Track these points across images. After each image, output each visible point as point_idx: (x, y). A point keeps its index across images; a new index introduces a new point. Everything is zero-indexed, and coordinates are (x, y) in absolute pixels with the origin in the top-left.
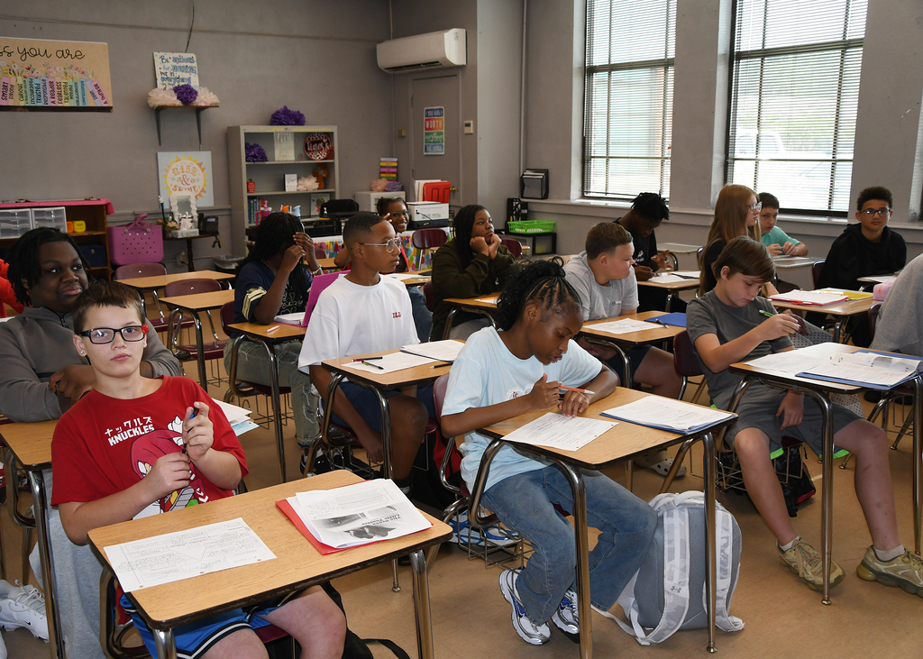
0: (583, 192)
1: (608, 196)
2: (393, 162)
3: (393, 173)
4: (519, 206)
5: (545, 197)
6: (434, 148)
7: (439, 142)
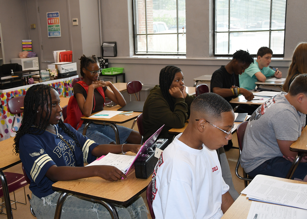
0: (135, 52)
1: (148, 53)
2: (29, 42)
3: (30, 48)
4: (104, 61)
5: (116, 55)
6: (54, 33)
7: (57, 30)
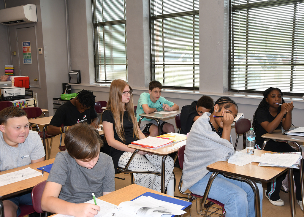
0: (96, 80)
1: (106, 81)
2: (11, 67)
3: (12, 72)
4: (67, 87)
6: (28, 60)
7: (29, 58)
